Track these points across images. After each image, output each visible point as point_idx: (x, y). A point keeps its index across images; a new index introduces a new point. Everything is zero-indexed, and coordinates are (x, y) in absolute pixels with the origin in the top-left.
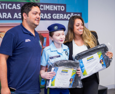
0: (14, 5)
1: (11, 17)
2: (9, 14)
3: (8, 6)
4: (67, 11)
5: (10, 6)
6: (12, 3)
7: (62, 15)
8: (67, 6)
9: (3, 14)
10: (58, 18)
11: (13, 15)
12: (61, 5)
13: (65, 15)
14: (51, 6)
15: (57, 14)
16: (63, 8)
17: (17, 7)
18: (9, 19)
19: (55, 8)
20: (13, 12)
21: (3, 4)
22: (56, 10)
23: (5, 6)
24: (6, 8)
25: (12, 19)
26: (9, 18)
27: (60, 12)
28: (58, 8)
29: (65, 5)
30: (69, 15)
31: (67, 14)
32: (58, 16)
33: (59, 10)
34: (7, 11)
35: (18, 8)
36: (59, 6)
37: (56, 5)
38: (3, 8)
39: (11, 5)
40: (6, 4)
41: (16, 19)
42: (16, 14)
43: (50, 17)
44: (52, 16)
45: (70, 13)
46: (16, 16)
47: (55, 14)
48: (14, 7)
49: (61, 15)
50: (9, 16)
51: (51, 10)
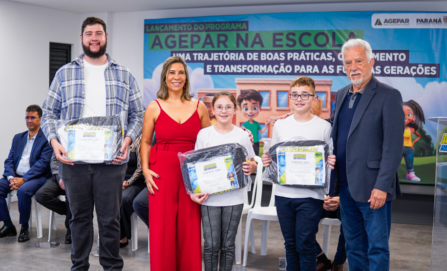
0: (323, 54)
1: (318, 72)
2: (316, 67)
3: (314, 56)
4: (411, 62)
5: (317, 56)
6: (320, 52)
7: (402, 68)
8: (410, 53)
9: (308, 66)
10: (392, 73)
11: (320, 69)
12: (399, 52)
13: (407, 68)
14: (381, 54)
15: (392, 67)
16: (402, 57)
17: (327, 57)
18: (316, 74)
19: (389, 57)
20: (321, 64)
21: (308, 54)
22: (391, 60)
23: (310, 56)
24: (312, 59)
25: (320, 74)
26: (316, 72)
27: (398, 63)
28: (393, 57)
29: (407, 52)
30: (415, 68)
31: (410, 66)
32: (392, 70)
33: (396, 60)
34: (313, 63)
35: (328, 59)
36: (396, 55)
37: (389, 52)
38: (308, 59)
39: (318, 54)
40: (312, 54)
41: (325, 74)
42: (325, 67)
43: (380, 72)
44: (382, 69)
45: (417, 65)
46: (325, 69)
47: (389, 67)
48: (323, 56)
49: (398, 67)
50: (316, 69)
51: (381, 60)
